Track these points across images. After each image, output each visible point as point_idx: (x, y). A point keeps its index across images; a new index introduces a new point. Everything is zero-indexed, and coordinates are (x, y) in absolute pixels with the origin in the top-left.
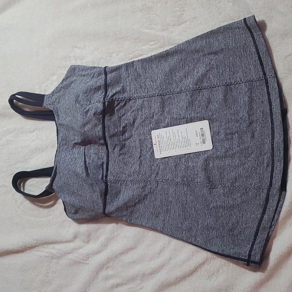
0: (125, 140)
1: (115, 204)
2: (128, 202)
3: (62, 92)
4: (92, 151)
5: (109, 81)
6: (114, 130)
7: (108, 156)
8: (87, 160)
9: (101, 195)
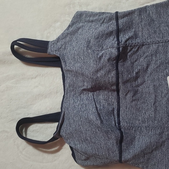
0: (138, 86)
1: (131, 151)
2: (145, 149)
3: (68, 38)
4: (101, 97)
5: (121, 26)
6: (127, 76)
7: (119, 102)
8: (98, 106)
9: (117, 143)
